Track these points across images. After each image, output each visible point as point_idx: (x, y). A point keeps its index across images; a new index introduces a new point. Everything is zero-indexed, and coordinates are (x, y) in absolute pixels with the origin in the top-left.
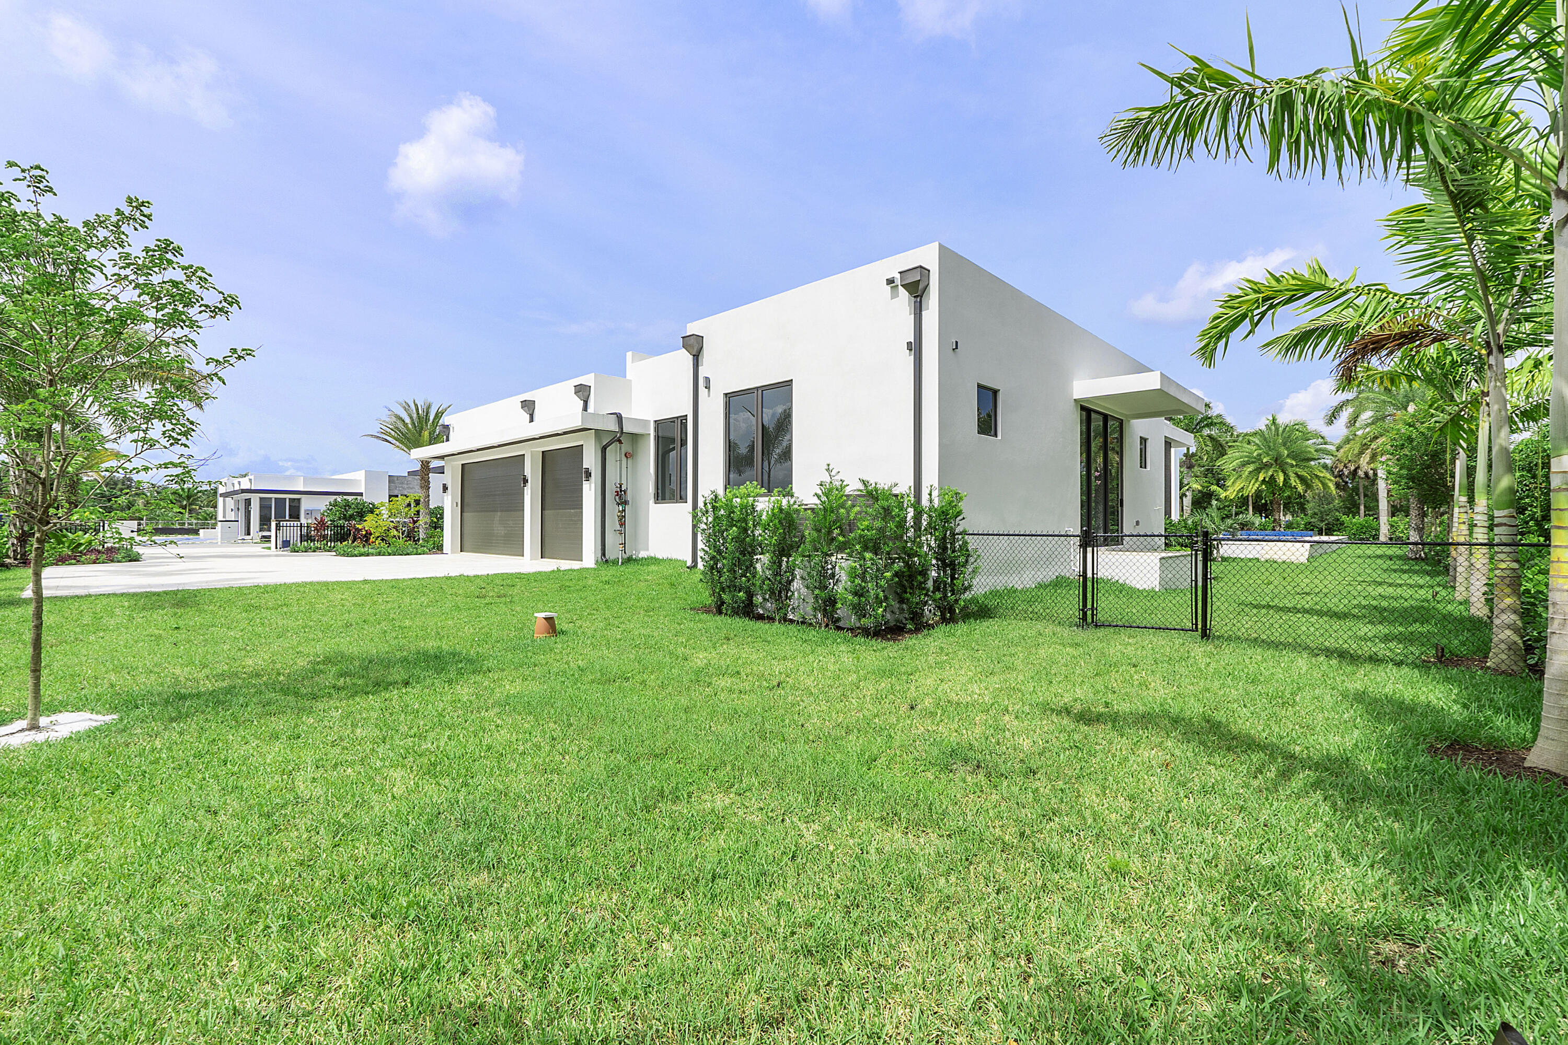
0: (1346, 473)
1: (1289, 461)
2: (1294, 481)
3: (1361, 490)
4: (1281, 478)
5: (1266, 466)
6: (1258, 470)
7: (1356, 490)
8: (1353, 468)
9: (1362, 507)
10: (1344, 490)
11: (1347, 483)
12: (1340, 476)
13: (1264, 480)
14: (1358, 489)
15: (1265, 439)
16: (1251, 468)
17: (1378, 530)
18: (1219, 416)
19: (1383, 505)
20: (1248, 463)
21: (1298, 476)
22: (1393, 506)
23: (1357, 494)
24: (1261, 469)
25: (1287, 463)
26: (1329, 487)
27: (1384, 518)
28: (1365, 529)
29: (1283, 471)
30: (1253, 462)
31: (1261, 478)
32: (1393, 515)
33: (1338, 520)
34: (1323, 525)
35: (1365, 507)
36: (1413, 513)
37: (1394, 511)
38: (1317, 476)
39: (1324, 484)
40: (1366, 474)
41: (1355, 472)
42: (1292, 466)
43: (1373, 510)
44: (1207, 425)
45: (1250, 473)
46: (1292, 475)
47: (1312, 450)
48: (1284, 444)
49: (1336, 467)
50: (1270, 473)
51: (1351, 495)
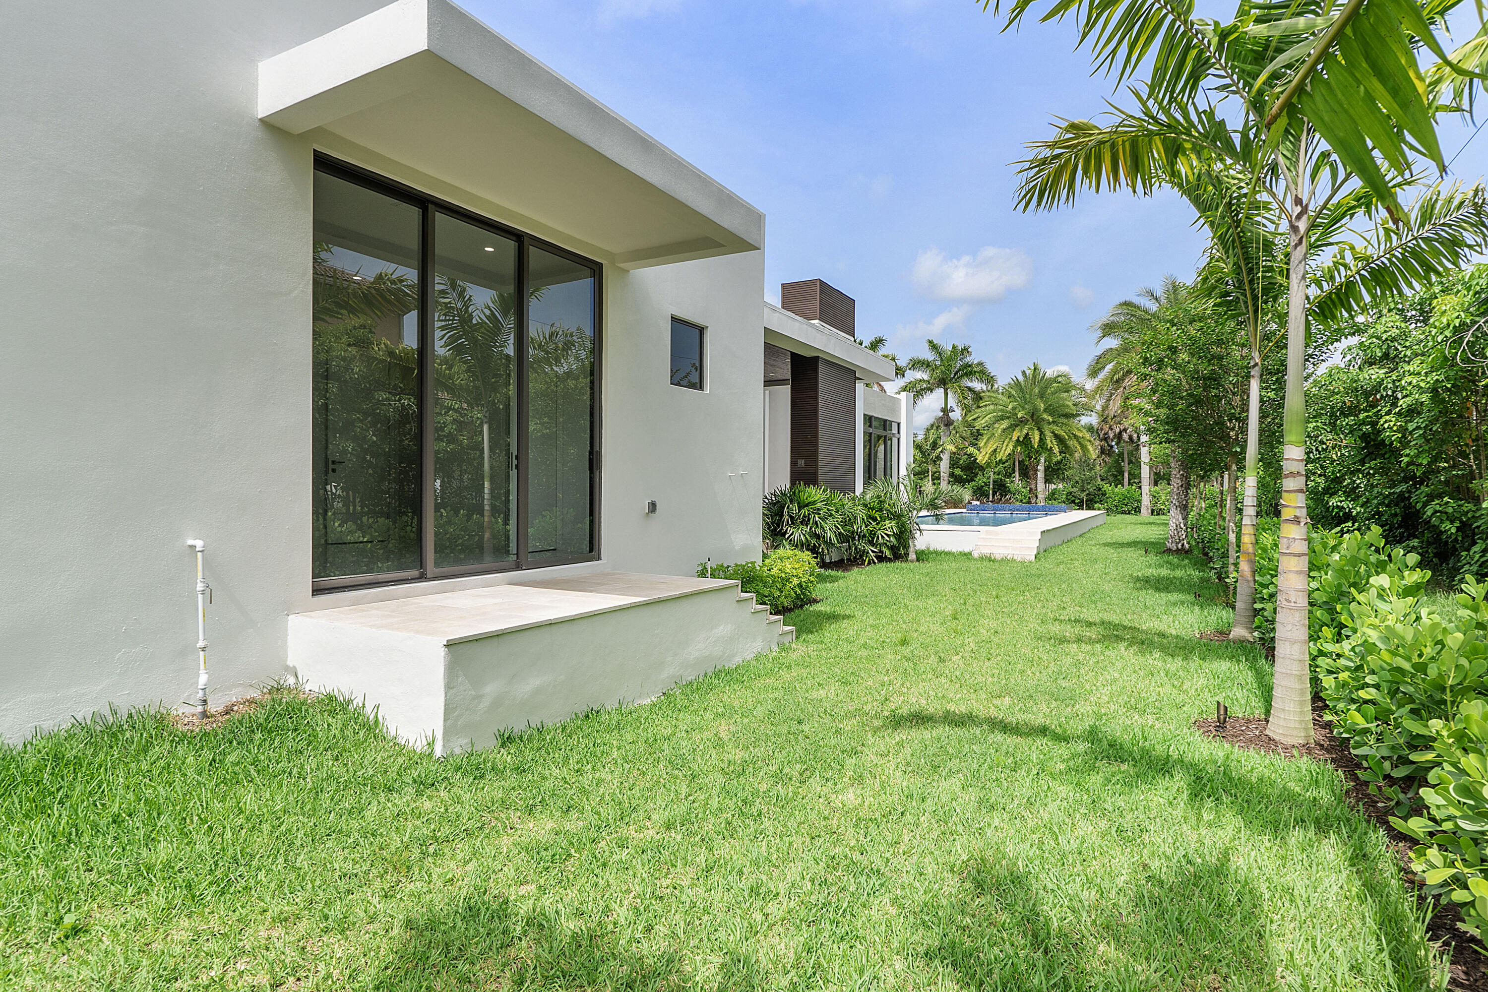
0: (1111, 436)
1: (1045, 416)
2: (1050, 442)
3: (1126, 456)
4: (1036, 438)
5: (1022, 422)
6: (1012, 427)
7: (1121, 455)
8: (1118, 430)
9: (1126, 475)
10: (1109, 455)
11: (1112, 447)
12: (1105, 439)
13: (1018, 440)
14: (1123, 454)
15: (1021, 389)
16: (1005, 424)
17: (1139, 501)
18: (980, 364)
19: (1145, 472)
20: (1002, 418)
21: (1056, 436)
22: (1156, 474)
23: (1123, 461)
24: (1016, 426)
25: (1043, 420)
26: (1089, 452)
27: (1146, 488)
28: (1127, 501)
29: (1039, 429)
30: (1008, 418)
31: (1015, 438)
32: (1156, 484)
33: (1100, 489)
34: (1083, 495)
35: (1130, 474)
36: (1176, 482)
37: (1157, 479)
38: (1075, 436)
39: (1083, 447)
40: (1131, 437)
41: (1119, 436)
42: (1049, 423)
43: (1135, 477)
44: (966, 374)
45: (1004, 430)
46: (1048, 434)
47: (1070, 404)
48: (1041, 396)
49: (1102, 429)
50: (1025, 431)
51: (1117, 461)
